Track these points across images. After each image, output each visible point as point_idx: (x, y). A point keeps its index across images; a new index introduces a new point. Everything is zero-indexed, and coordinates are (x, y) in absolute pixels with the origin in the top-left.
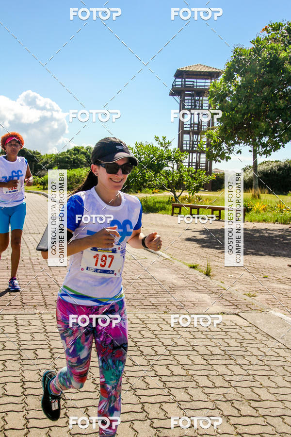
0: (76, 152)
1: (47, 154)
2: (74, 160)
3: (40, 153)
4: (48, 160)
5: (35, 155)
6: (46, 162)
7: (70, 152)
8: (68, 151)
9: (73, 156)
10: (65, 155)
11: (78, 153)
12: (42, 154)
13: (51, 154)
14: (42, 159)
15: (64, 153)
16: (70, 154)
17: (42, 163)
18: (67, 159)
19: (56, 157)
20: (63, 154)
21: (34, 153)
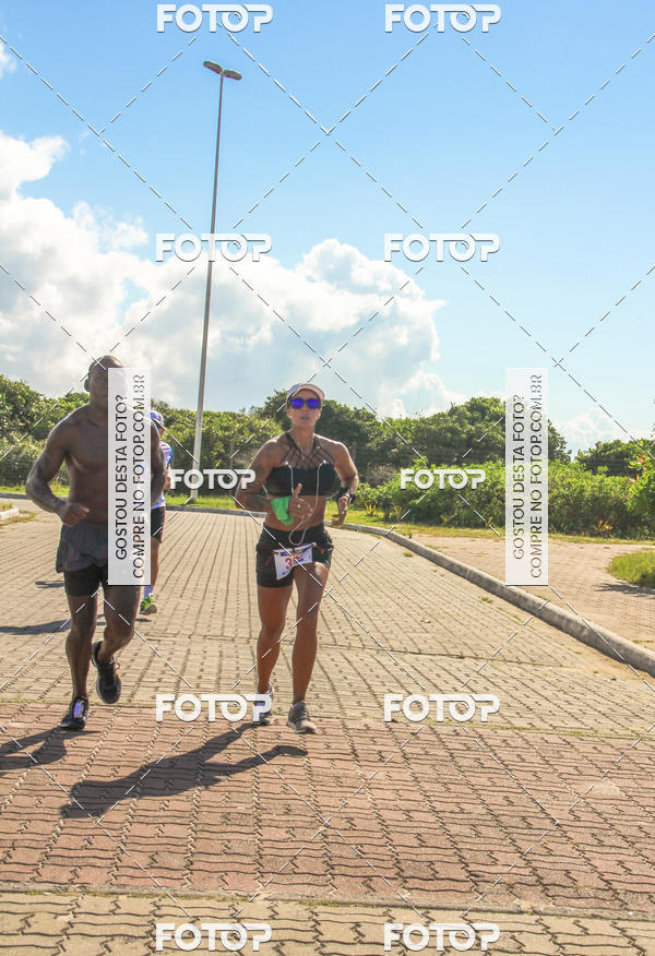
0: (477, 414)
1: (390, 420)
2: (471, 436)
3: (373, 417)
4: (395, 435)
5: (359, 422)
6: (392, 443)
7: (459, 415)
8: (454, 411)
9: (469, 426)
10: (446, 421)
11: (483, 417)
12: (380, 418)
13: (404, 418)
14: (381, 434)
15: (443, 415)
16: (458, 420)
17: (378, 444)
18: (449, 435)
19: (419, 429)
20: (437, 419)
21: (357, 413)
